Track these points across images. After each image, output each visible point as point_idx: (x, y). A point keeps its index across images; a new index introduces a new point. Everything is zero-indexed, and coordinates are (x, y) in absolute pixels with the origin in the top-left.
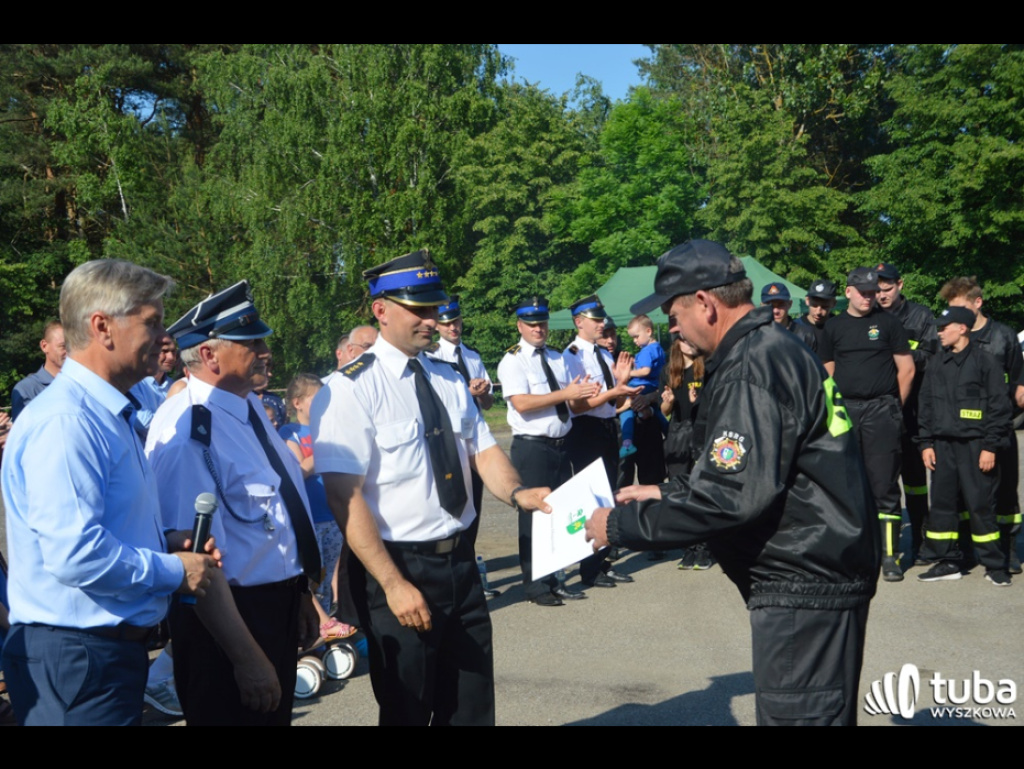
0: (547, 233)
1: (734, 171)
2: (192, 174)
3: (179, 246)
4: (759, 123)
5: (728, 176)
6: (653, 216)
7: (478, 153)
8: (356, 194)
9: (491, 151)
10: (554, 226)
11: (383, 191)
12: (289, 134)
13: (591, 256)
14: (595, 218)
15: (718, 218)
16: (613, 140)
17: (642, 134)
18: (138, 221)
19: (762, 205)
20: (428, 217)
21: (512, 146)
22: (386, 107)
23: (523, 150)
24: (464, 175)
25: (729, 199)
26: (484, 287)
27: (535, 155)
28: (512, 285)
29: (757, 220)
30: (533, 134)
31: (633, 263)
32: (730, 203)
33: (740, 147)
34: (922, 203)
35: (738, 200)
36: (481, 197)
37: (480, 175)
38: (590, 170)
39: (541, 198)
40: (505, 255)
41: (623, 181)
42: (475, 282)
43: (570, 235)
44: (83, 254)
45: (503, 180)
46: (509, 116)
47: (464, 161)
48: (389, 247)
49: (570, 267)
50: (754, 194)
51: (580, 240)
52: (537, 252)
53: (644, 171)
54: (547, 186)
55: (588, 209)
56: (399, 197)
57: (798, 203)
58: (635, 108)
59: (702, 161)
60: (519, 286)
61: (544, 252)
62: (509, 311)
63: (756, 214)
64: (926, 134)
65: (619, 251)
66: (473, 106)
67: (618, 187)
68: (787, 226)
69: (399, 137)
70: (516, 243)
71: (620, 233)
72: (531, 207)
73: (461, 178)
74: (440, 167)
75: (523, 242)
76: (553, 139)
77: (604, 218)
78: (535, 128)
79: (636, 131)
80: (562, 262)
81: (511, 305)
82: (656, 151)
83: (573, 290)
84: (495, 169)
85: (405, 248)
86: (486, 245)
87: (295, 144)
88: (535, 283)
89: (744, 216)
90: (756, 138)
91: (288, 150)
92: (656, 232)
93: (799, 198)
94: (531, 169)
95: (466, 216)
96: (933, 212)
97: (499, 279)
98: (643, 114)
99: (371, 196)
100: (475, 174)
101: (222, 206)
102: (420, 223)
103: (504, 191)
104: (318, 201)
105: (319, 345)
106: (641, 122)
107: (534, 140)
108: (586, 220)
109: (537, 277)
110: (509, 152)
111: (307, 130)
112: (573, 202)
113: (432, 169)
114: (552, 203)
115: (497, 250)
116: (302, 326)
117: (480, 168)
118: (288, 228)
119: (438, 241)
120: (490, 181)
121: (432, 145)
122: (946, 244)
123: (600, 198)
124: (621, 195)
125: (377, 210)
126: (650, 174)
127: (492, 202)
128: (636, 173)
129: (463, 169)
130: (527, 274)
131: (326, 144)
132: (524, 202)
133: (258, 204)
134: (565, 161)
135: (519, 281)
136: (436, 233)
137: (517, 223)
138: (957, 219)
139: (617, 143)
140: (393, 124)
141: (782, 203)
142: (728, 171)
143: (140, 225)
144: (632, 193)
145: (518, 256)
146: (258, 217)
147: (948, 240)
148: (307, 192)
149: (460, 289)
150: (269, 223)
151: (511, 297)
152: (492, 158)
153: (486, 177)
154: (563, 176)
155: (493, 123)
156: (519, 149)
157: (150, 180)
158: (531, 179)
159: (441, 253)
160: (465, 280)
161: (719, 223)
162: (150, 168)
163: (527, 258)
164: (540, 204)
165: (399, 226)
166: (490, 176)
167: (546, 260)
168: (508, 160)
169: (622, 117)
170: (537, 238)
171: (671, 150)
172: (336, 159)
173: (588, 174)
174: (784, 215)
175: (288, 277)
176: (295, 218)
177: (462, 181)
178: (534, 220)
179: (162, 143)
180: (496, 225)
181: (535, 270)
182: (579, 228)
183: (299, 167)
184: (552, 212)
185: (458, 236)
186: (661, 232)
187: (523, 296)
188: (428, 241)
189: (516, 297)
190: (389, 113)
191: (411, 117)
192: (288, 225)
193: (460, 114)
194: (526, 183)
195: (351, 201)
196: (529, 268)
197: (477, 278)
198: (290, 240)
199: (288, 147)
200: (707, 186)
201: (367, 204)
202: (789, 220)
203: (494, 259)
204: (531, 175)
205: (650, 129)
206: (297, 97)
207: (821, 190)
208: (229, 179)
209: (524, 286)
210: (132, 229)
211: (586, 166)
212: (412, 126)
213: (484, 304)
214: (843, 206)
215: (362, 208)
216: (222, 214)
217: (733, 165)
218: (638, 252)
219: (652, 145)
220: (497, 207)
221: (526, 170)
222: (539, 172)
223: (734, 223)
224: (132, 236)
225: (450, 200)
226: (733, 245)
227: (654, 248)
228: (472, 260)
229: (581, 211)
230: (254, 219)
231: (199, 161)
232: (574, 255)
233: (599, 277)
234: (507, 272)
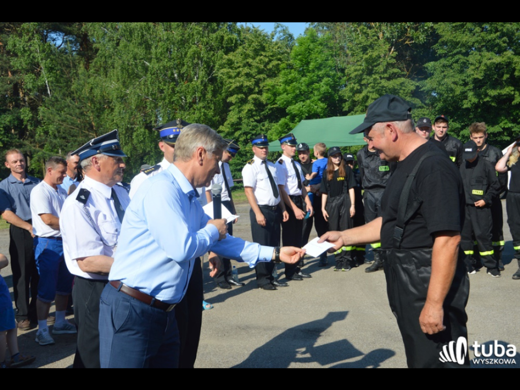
0: (264, 103)
1: (359, 70)
2: (84, 74)
3: (77, 111)
4: (371, 46)
5: (356, 73)
6: (318, 93)
7: (229, 62)
8: (167, 84)
9: (235, 61)
10: (269, 99)
11: (180, 82)
12: (132, 54)
13: (287, 114)
14: (289, 95)
15: (351, 94)
16: (297, 55)
17: (312, 52)
18: (56, 98)
19: (373, 87)
20: (204, 95)
21: (246, 59)
22: (182, 40)
23: (252, 61)
24: (222, 73)
25: (357, 85)
26: (233, 130)
27: (258, 63)
28: (247, 129)
29: (371, 95)
30: (257, 52)
31: (308, 118)
32: (357, 87)
33: (362, 58)
34: (453, 86)
35: (361, 85)
36: (231, 85)
37: (230, 74)
38: (286, 71)
39: (261, 85)
40: (243, 114)
41: (302, 76)
42: (228, 128)
43: (276, 104)
44: (28, 115)
45: (242, 76)
46: (245, 43)
47: (222, 66)
48: (185, 111)
49: (277, 120)
50: (369, 82)
51: (281, 106)
52: (260, 112)
54: (264, 79)
55: (285, 91)
56: (189, 85)
57: (391, 87)
58: (308, 39)
59: (341, 65)
60: (251, 130)
61: (263, 113)
62: (246, 142)
63: (370, 92)
64: (455, 51)
65: (301, 111)
66: (226, 38)
67: (300, 79)
69: (188, 55)
70: (249, 108)
71: (302, 102)
72: (257, 89)
73: (221, 75)
74: (210, 69)
75: (252, 107)
76: (267, 55)
77: (293, 95)
78: (258, 49)
79: (309, 51)
80: (272, 117)
81: (247, 139)
82: (319, 61)
83: (278, 131)
84: (238, 70)
85: (193, 111)
86: (234, 109)
87: (135, 59)
88: (259, 128)
89: (364, 93)
90: (370, 54)
91: (132, 62)
92: (320, 102)
93: (391, 84)
94: (256, 70)
95: (223, 94)
96: (458, 90)
97: (241, 127)
98: (312, 42)
99: (175, 85)
100: (228, 73)
101: (99, 90)
102: (200, 98)
103: (242, 82)
104: (148, 88)
105: (149, 161)
106: (312, 46)
107: (257, 55)
108: (284, 96)
109: (260, 125)
110: (245, 62)
111: (141, 51)
112: (277, 87)
113: (206, 71)
114: (267, 88)
116: (141, 151)
117: (230, 70)
118: (133, 101)
119: (209, 107)
120: (235, 77)
121: (205, 59)
122: (465, 106)
123: (291, 85)
124: (302, 83)
125: (178, 92)
126: (316, 73)
127: (237, 87)
128: (309, 72)
129: (222, 71)
130: (255, 123)
131: (151, 58)
132: (253, 87)
133: (117, 89)
134: (273, 66)
135: (250, 127)
136: (208, 103)
137: (250, 98)
138: (470, 94)
139: (300, 57)
140: (185, 48)
141: (383, 87)
142: (355, 70)
143: (57, 101)
144: (307, 82)
145: (250, 114)
146: (117, 95)
147: (466, 105)
148: (142, 83)
149: (221, 132)
150: (123, 98)
151: (247, 135)
152: (236, 65)
153: (233, 75)
154: (273, 74)
155: (236, 47)
156: (250, 60)
157: (62, 77)
158: (256, 75)
159: (211, 113)
160: (223, 127)
161: (351, 97)
162: (62, 71)
163: (254, 115)
164: (261, 88)
165: (189, 100)
166: (235, 74)
167: (264, 116)
168: (244, 66)
169: (302, 43)
170: (259, 106)
171: (326, 60)
172: (156, 66)
173: (285, 73)
175: (133, 126)
176: (136, 96)
177: (221, 77)
178: (258, 96)
179: (68, 58)
180: (239, 99)
181: (259, 121)
182: (280, 100)
183: (138, 70)
184: (267, 93)
185: (219, 105)
186: (322, 102)
187: (253, 135)
188: (204, 107)
189: (249, 135)
190: (183, 43)
191: (194, 44)
193: (219, 42)
194: (254, 78)
195: (164, 87)
196: (256, 121)
197: (229, 126)
198: (133, 107)
199: (132, 60)
200: (345, 78)
201: (173, 89)
203: (238, 116)
204: (256, 73)
205: (316, 50)
206: (136, 34)
207: (402, 79)
208: (102, 77)
209: (253, 130)
210: (53, 102)
211: (284, 69)
212: (195, 49)
214: (413, 88)
215: (170, 91)
216: (99, 94)
217: (358, 68)
218: (311, 112)
219: (317, 58)
220: (239, 90)
221: (253, 71)
222: (260, 72)
223: (359, 97)
224: (53, 106)
225: (215, 86)
226: (359, 108)
227: (319, 110)
228: (227, 117)
229: (282, 92)
230: (115, 97)
231: (87, 67)
232: (278, 113)
233: (291, 125)
234: (244, 123)
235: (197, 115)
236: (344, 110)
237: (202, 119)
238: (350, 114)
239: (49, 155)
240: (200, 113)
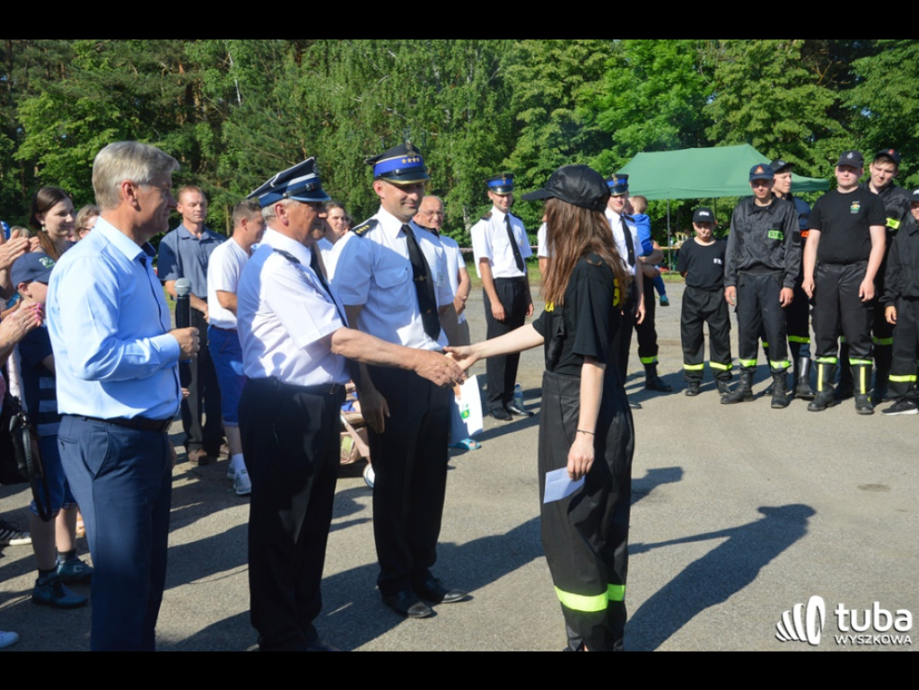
0: (578, 123)
1: (738, 72)
2: (292, 70)
3: (281, 129)
5: (733, 76)
6: (666, 110)
7: (523, 55)
8: (423, 88)
9: (533, 53)
10: (585, 117)
11: (445, 86)
13: (614, 143)
14: (619, 111)
15: (722, 112)
16: (636, 45)
18: (249, 108)
20: (481, 108)
21: (552, 49)
23: (560, 52)
24: (511, 73)
25: (732, 97)
26: (524, 167)
27: (570, 57)
28: (548, 165)
29: (755, 113)
31: (648, 149)
32: (733, 99)
33: (744, 51)
34: (900, 99)
35: (740, 97)
36: (524, 91)
37: (524, 73)
38: (615, 70)
39: (574, 93)
40: (542, 140)
41: (642, 80)
42: (518, 163)
43: (597, 125)
44: (207, 135)
45: (543, 77)
47: (512, 61)
48: (449, 133)
49: (596, 151)
50: (754, 91)
51: (605, 129)
52: (569, 138)
53: (660, 72)
54: (579, 83)
55: (613, 104)
56: (457, 91)
57: (790, 99)
59: (710, 63)
60: (553, 166)
61: (574, 139)
63: (755, 109)
65: (636, 139)
67: (638, 85)
68: (781, 119)
70: (552, 131)
71: (637, 124)
72: (566, 101)
73: (509, 76)
74: (492, 66)
75: (557, 129)
76: (586, 44)
77: (624, 111)
80: (590, 147)
82: (668, 56)
84: (536, 68)
85: (463, 133)
86: (527, 132)
87: (374, 46)
89: (744, 110)
90: (758, 44)
91: (369, 51)
92: (667, 124)
93: (790, 95)
94: (566, 69)
95: (513, 108)
96: (909, 106)
99: (435, 90)
100: (520, 72)
101: (315, 97)
102: (474, 112)
103: (543, 87)
104: (393, 95)
107: (570, 44)
108: (610, 113)
109: (568, 159)
110: (548, 54)
112: (599, 97)
113: (485, 67)
114: (584, 97)
115: (536, 137)
117: (524, 67)
118: (368, 116)
119: (489, 128)
120: (532, 79)
121: (485, 48)
123: (623, 95)
124: (640, 92)
125: (439, 102)
126: (664, 75)
127: (533, 96)
128: (653, 74)
129: (510, 69)
130: (560, 156)
131: (399, 46)
132: (560, 96)
133: (344, 96)
134: (595, 62)
135: (553, 163)
136: (488, 122)
137: (554, 114)
141: (776, 100)
142: (732, 72)
143: (250, 112)
144: (649, 91)
145: (554, 142)
146: (343, 106)
148: (384, 86)
149: (504, 168)
150: (352, 111)
151: (546, 175)
152: (534, 59)
153: (529, 75)
154: (593, 75)
156: (557, 52)
157: (259, 74)
158: (566, 77)
159: (491, 139)
160: (509, 161)
161: (723, 116)
162: (259, 65)
163: (561, 143)
164: (573, 99)
165: (457, 115)
166: (532, 74)
167: (576, 145)
168: (548, 61)
170: (569, 127)
172: (407, 59)
173: (613, 74)
174: (778, 110)
176: (374, 109)
177: (510, 78)
178: (567, 111)
179: (270, 44)
180: (536, 115)
181: (566, 153)
182: (604, 119)
183: (378, 65)
184: (582, 106)
185: (506, 125)
186: (671, 124)
188: (481, 128)
192: (368, 114)
194: (563, 82)
195: (418, 94)
196: (562, 152)
197: (519, 159)
198: (368, 125)
199: (369, 49)
200: (713, 84)
201: (431, 96)
202: (783, 114)
203: (534, 144)
204: (567, 74)
207: (811, 87)
208: (321, 76)
210: (244, 114)
211: (612, 67)
213: (524, 181)
214: (830, 102)
215: (427, 99)
216: (315, 104)
217: (737, 67)
218: (651, 140)
220: (537, 100)
221: (562, 70)
222: (572, 71)
223: (736, 116)
224: (245, 121)
225: (499, 95)
226: (732, 135)
227: (665, 138)
228: (515, 145)
229: (607, 105)
230: (340, 107)
231: (298, 60)
232: (601, 140)
233: (619, 160)
234: (543, 155)
235: (470, 139)
236: (710, 139)
237: (477, 146)
238: (718, 145)
239: (236, 198)
240: (475, 136)
